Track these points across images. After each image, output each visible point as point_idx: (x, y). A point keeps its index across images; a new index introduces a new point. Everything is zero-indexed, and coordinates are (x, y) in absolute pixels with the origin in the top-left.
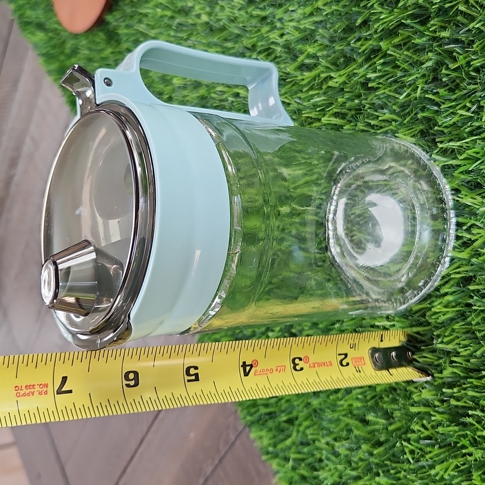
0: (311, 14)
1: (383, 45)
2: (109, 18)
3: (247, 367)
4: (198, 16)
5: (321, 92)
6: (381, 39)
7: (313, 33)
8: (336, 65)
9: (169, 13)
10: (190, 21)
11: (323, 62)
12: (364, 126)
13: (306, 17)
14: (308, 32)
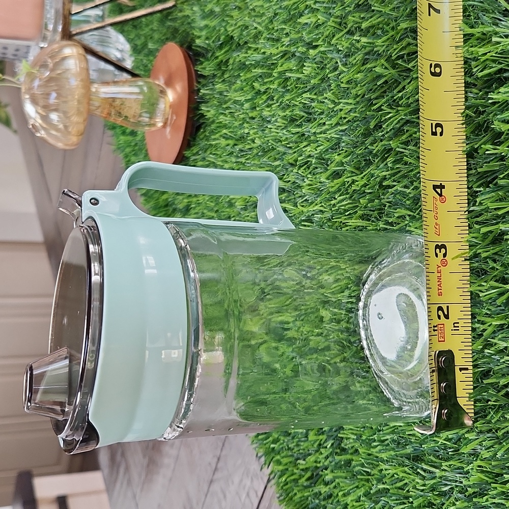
0: (338, 124)
1: (393, 144)
2: (187, 153)
3: (440, 190)
4: (253, 141)
5: (348, 196)
6: (391, 139)
7: (339, 141)
8: (359, 169)
9: (231, 142)
10: (248, 147)
11: (348, 168)
12: (384, 224)
13: (333, 127)
14: (335, 141)
